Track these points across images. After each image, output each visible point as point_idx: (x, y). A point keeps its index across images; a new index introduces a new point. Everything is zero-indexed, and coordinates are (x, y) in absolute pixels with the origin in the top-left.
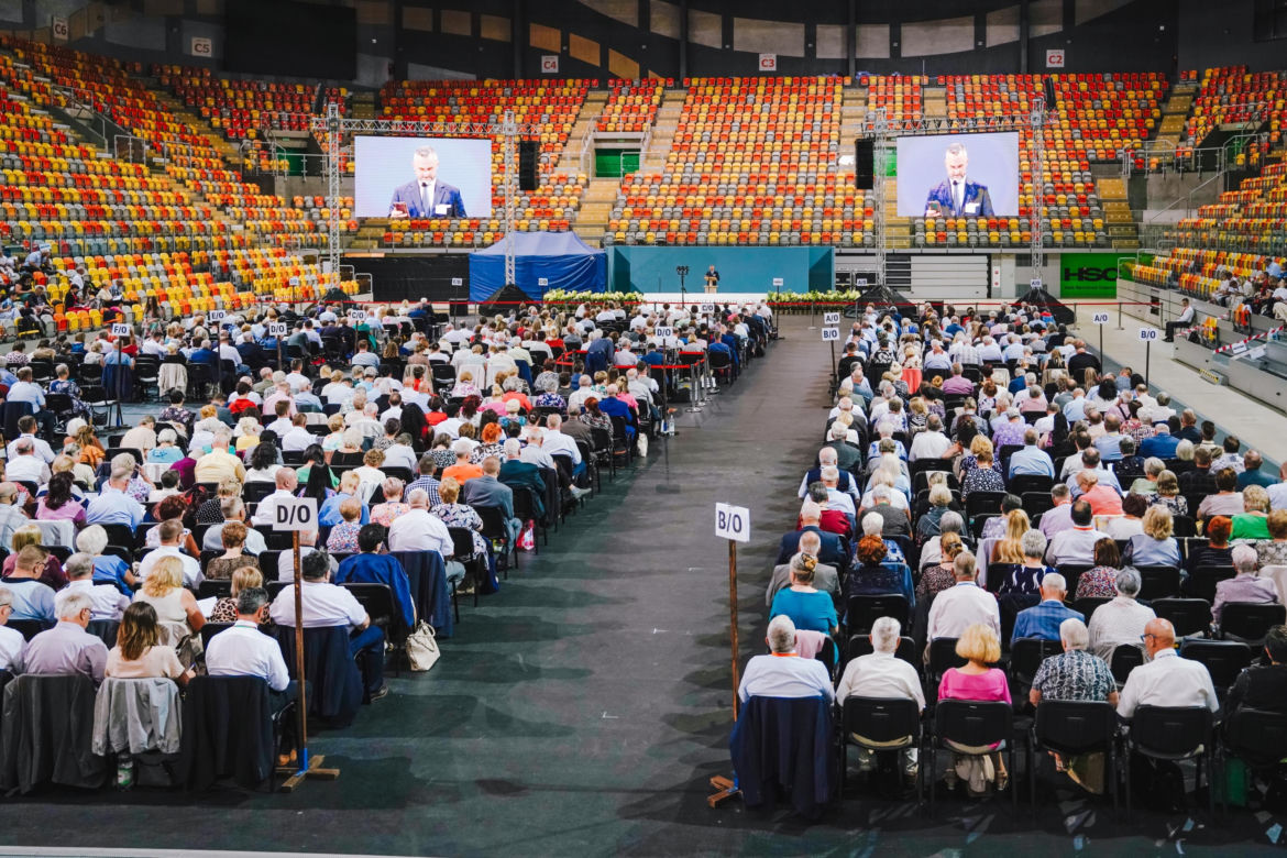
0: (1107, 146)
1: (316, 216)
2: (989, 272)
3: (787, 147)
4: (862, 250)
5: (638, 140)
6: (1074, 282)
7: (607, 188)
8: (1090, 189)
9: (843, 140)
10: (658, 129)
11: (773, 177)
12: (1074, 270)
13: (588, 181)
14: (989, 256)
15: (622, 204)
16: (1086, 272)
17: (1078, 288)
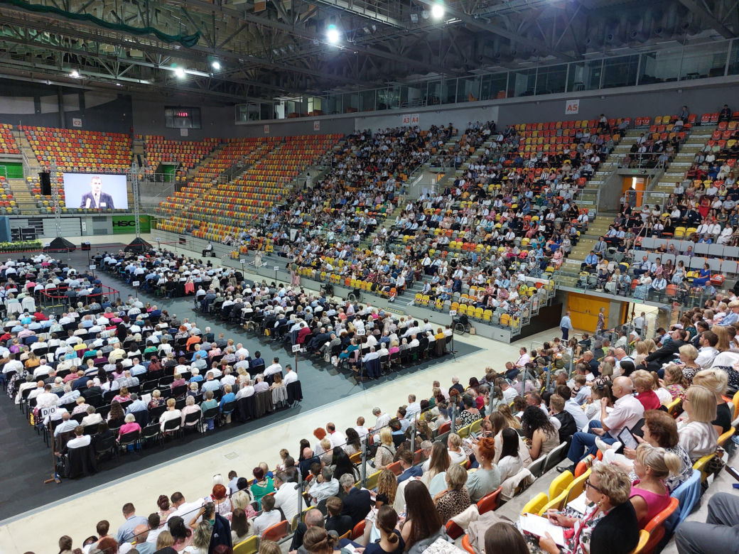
16: (121, 223)
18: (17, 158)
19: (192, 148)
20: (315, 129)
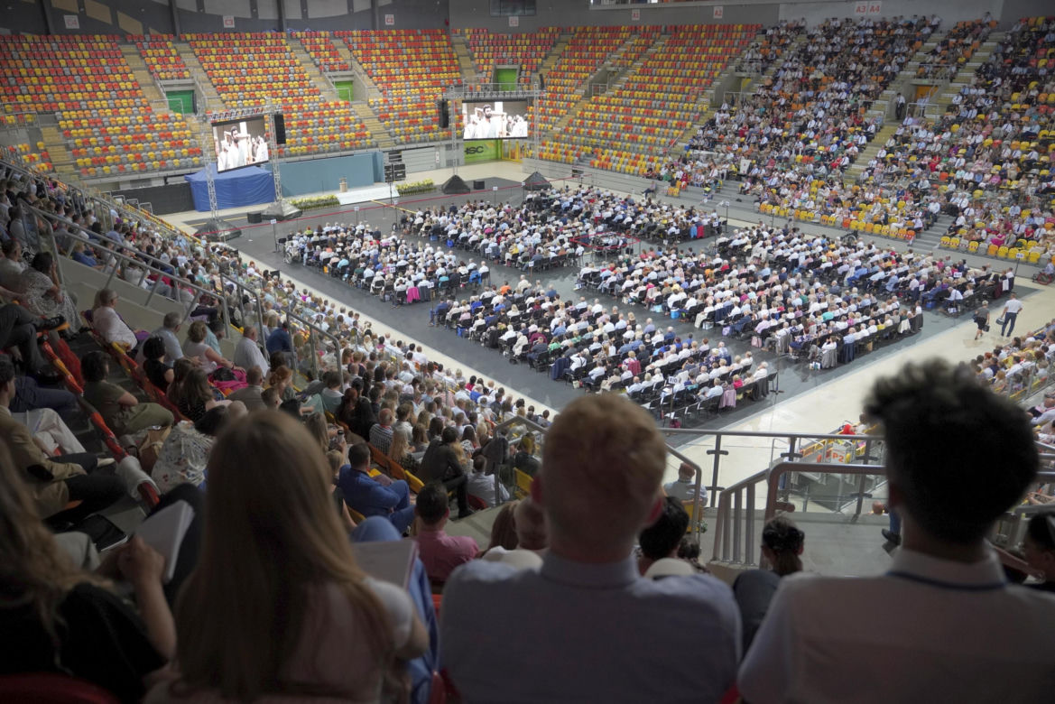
2: (435, 155)
14: (435, 147)
17: (467, 158)
18: (347, 76)
19: (528, 42)
20: (715, 17)
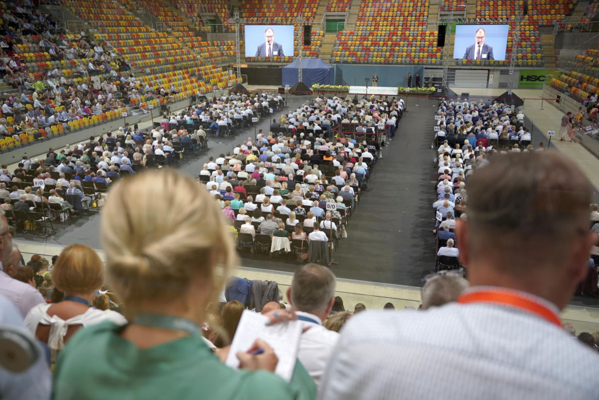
0: (549, 18)
1: (222, 49)
2: (488, 77)
3: (405, 19)
4: (435, 67)
5: (344, 16)
6: (525, 81)
7: (331, 37)
8: (537, 39)
9: (429, 16)
10: (352, 11)
11: (399, 33)
12: (525, 76)
13: (324, 34)
14: (489, 70)
15: (338, 44)
16: (531, 77)
17: (526, 84)
